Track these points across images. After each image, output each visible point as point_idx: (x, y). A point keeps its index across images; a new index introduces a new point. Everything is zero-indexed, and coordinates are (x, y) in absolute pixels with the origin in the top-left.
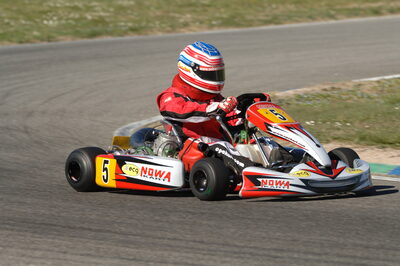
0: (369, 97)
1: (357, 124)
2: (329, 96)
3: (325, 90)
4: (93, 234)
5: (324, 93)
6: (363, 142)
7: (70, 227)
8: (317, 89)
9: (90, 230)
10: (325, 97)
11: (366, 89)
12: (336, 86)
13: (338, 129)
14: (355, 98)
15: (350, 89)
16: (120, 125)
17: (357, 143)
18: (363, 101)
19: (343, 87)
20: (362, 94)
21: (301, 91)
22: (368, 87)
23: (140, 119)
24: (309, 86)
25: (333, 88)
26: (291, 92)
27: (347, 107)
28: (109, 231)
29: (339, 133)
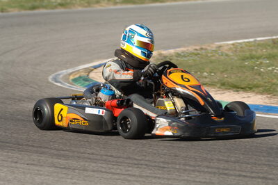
0: (227, 55)
1: (219, 74)
2: (199, 54)
3: (196, 50)
4: (35, 149)
5: (195, 52)
6: (223, 87)
7: (19, 145)
8: (191, 49)
9: (33, 146)
10: (196, 55)
11: (225, 49)
12: (203, 47)
13: (206, 78)
14: (217, 56)
15: (214, 49)
16: (53, 72)
17: (219, 88)
18: (223, 58)
19: (209, 48)
20: (222, 52)
21: (179, 50)
22: (226, 48)
23: (67, 69)
24: (185, 47)
25: (202, 49)
26: (172, 51)
27: (211, 62)
28: (47, 148)
29: (207, 80)
